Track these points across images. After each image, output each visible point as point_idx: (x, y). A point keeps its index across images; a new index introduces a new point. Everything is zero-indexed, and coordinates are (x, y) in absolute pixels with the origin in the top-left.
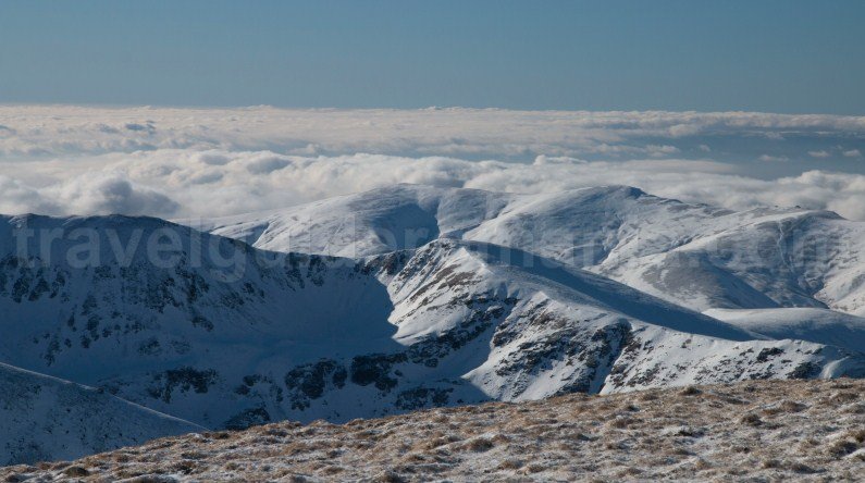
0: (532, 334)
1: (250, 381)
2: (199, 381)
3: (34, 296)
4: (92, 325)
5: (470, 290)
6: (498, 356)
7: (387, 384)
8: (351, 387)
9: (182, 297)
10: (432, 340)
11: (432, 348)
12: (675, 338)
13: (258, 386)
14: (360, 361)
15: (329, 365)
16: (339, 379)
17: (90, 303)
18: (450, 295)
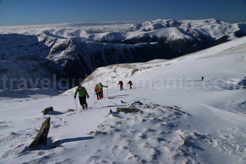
0: (50, 40)
1: (26, 46)
2: (22, 46)
3: (6, 41)
4: (11, 43)
5: (44, 37)
6: (47, 42)
7: (38, 45)
8: (35, 46)
9: (20, 40)
10: (42, 41)
11: (41, 42)
12: (60, 39)
13: (27, 46)
14: (36, 44)
15: (33, 44)
16: (34, 45)
17: (11, 41)
18: (43, 38)
